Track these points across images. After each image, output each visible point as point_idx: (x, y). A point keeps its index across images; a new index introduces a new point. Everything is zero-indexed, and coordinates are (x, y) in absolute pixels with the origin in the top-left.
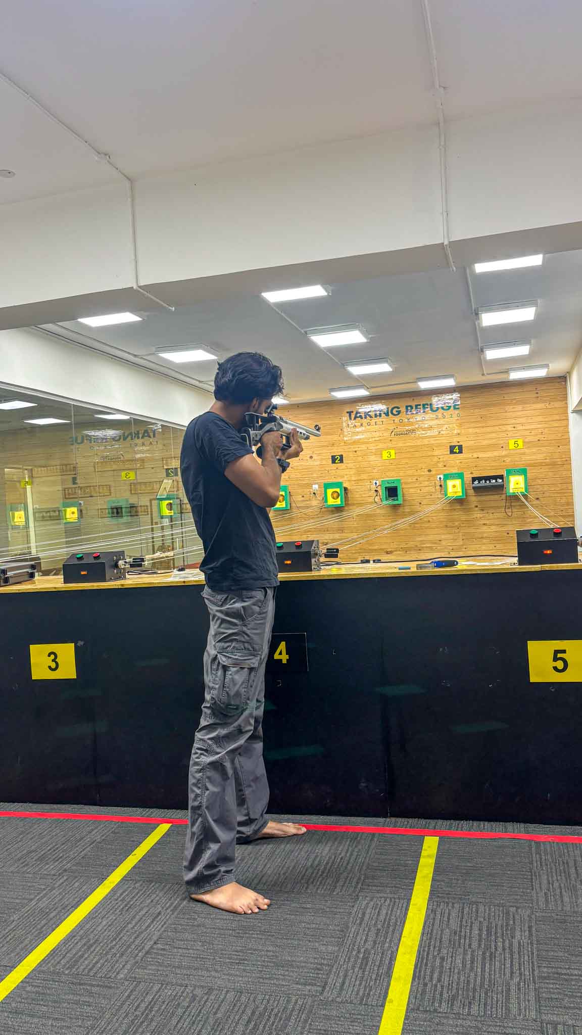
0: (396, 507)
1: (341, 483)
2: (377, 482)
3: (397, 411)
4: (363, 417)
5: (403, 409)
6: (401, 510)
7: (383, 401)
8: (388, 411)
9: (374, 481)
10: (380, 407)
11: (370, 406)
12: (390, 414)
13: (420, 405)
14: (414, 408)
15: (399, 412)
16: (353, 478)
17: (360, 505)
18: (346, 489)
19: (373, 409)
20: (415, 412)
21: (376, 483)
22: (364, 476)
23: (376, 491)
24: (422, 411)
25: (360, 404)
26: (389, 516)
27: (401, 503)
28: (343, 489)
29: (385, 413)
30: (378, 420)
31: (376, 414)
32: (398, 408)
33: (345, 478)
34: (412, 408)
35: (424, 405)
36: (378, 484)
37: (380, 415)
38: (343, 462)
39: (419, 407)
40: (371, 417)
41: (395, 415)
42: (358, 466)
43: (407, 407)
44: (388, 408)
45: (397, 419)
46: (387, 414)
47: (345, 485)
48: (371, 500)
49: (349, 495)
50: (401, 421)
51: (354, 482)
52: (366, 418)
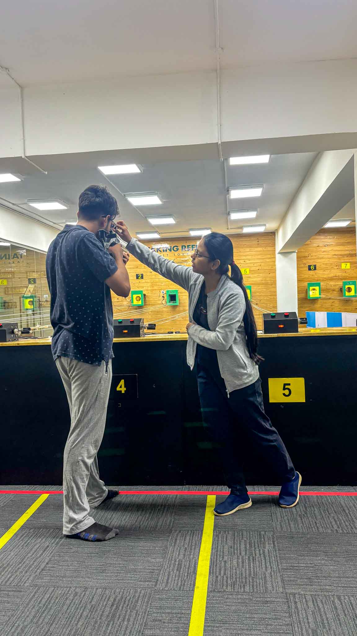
0: (174, 307)
1: (142, 291)
2: (164, 291)
3: (176, 249)
4: (156, 251)
5: (180, 248)
6: (178, 309)
7: (168, 242)
9: (162, 291)
10: (166, 246)
11: (160, 245)
12: (172, 250)
13: (190, 246)
14: (187, 247)
15: (178, 249)
16: (149, 289)
17: (153, 305)
18: (145, 295)
19: (162, 247)
20: (187, 250)
22: (155, 288)
23: (163, 297)
24: (191, 249)
25: (154, 243)
26: (170, 312)
27: (178, 305)
28: (143, 295)
29: (169, 249)
30: (165, 253)
31: (163, 250)
32: (177, 247)
33: (144, 289)
34: (185, 247)
35: (192, 246)
36: (164, 293)
37: (166, 250)
38: (143, 279)
39: (189, 247)
40: (161, 251)
41: (175, 251)
42: (152, 281)
43: (182, 246)
44: (171, 247)
45: (176, 253)
46: (170, 250)
47: (144, 293)
48: (160, 302)
49: (147, 299)
50: (179, 255)
51: (150, 291)
52: (157, 252)
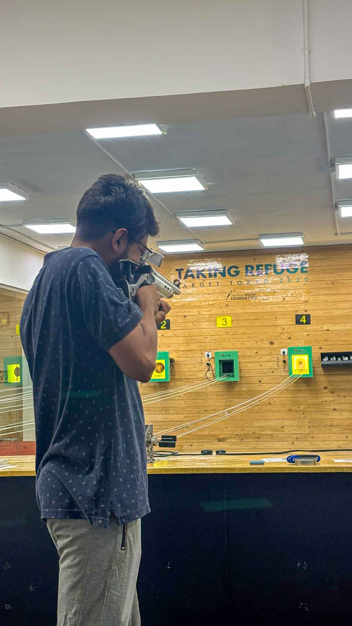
0: (230, 385)
1: (167, 354)
2: (210, 354)
3: (235, 272)
4: (196, 276)
5: (242, 270)
6: (237, 388)
7: (219, 259)
8: (224, 270)
9: (206, 353)
10: (215, 265)
11: (204, 264)
12: (227, 274)
13: (262, 265)
14: (255, 268)
15: (237, 273)
16: (182, 348)
17: (188, 380)
18: (172, 361)
19: (207, 268)
20: (256, 274)
21: (208, 355)
22: (193, 346)
23: (208, 364)
24: (264, 273)
25: (191, 261)
26: (222, 396)
27: (238, 380)
28: (169, 361)
29: (220, 273)
30: (213, 280)
31: (210, 274)
32: (237, 268)
33: (171, 349)
34: (252, 268)
35: (266, 266)
36: (210, 357)
37: (215, 275)
38: (170, 329)
39: (260, 268)
40: (204, 276)
41: (232, 276)
42: (187, 334)
43: (247, 267)
44: (224, 268)
45: (235, 280)
46: (223, 274)
47: (171, 356)
48: (202, 375)
49: (176, 368)
50: (240, 283)
51: (182, 353)
52: (198, 277)
